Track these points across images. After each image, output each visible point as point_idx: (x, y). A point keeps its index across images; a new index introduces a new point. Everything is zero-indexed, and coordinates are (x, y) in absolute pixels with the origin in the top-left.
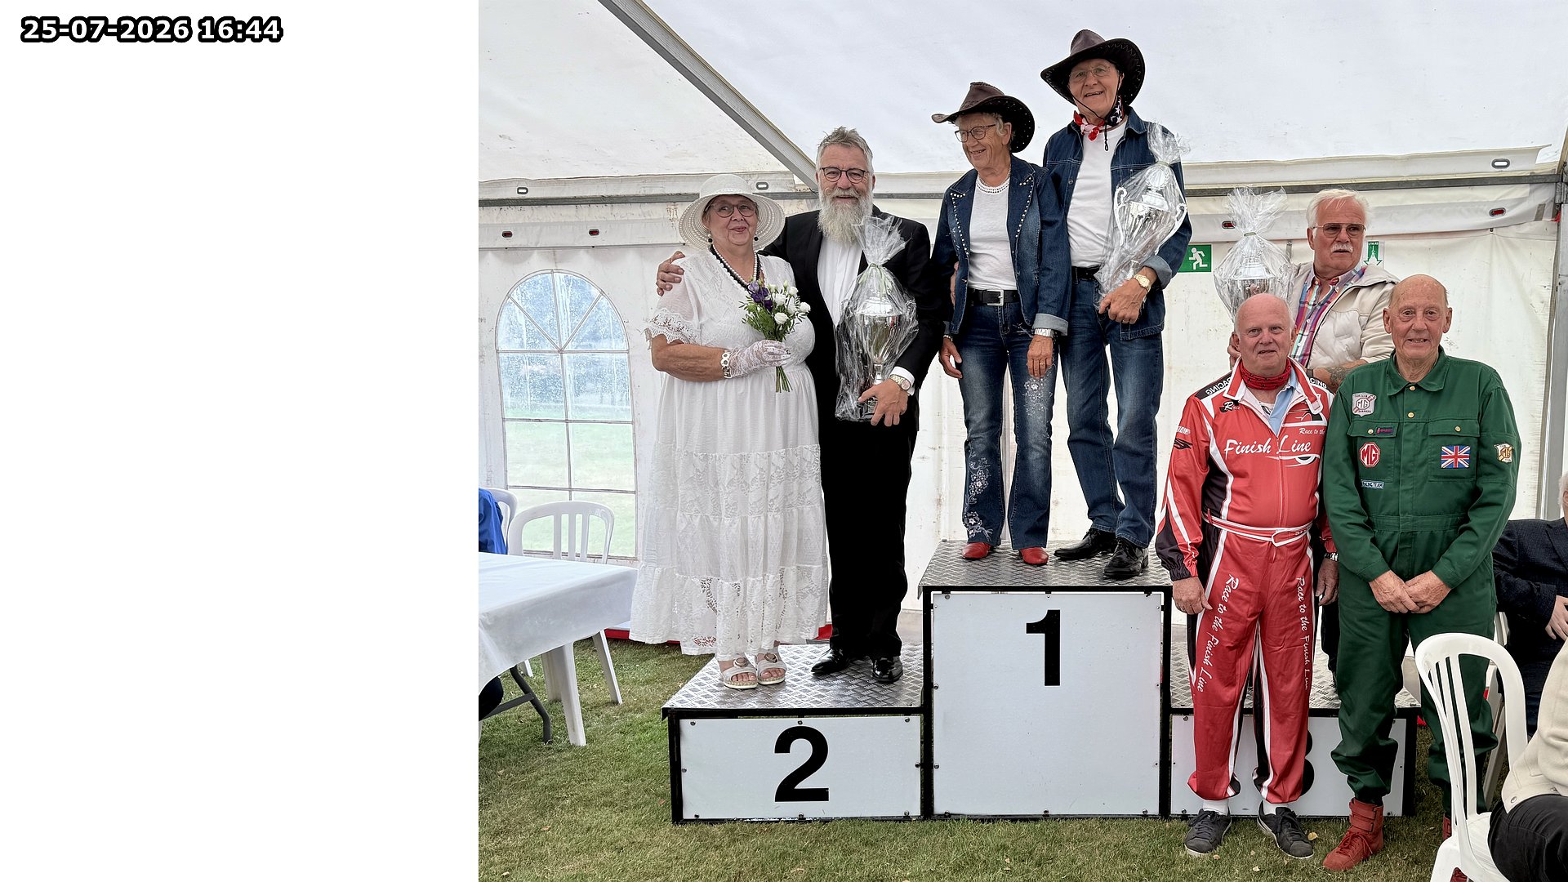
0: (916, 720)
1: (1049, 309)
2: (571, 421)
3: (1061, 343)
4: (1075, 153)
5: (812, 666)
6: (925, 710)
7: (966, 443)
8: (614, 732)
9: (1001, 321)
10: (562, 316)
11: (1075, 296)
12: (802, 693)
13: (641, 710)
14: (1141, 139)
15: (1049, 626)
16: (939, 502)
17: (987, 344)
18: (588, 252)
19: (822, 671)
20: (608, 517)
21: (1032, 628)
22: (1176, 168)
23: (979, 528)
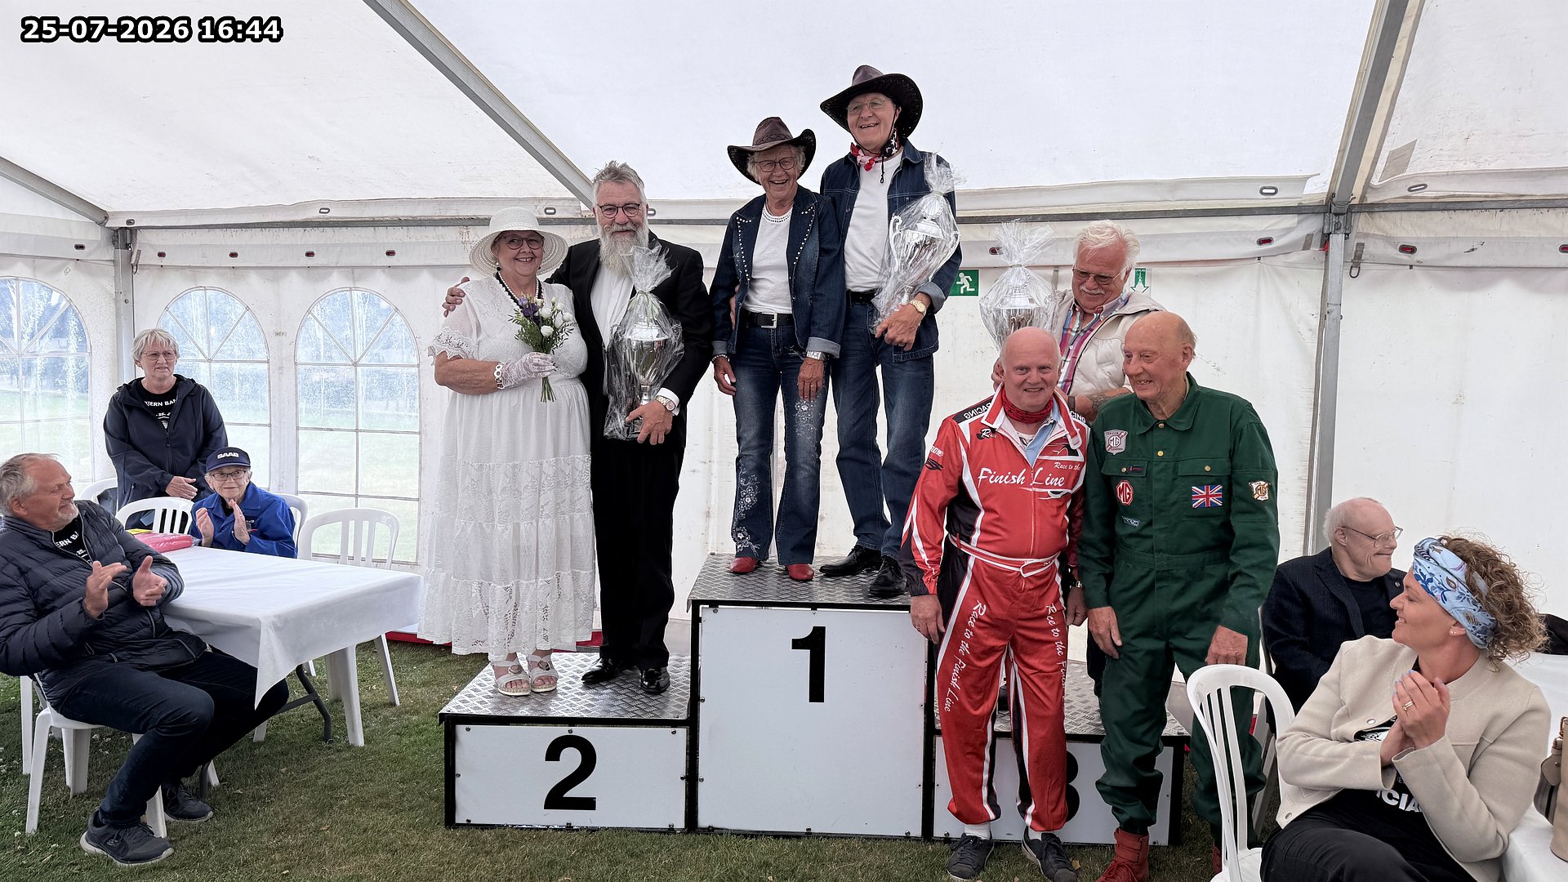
0: (682, 732)
1: (821, 333)
2: (361, 431)
3: (832, 365)
4: (852, 184)
5: (583, 674)
6: (692, 724)
7: (738, 460)
8: (390, 734)
9: (773, 344)
10: (358, 331)
11: (849, 318)
12: (573, 702)
13: (417, 712)
14: (917, 168)
15: (814, 643)
16: (708, 514)
17: (760, 364)
18: (384, 271)
19: (592, 680)
20: (393, 524)
21: (797, 644)
22: (950, 197)
23: (747, 542)
